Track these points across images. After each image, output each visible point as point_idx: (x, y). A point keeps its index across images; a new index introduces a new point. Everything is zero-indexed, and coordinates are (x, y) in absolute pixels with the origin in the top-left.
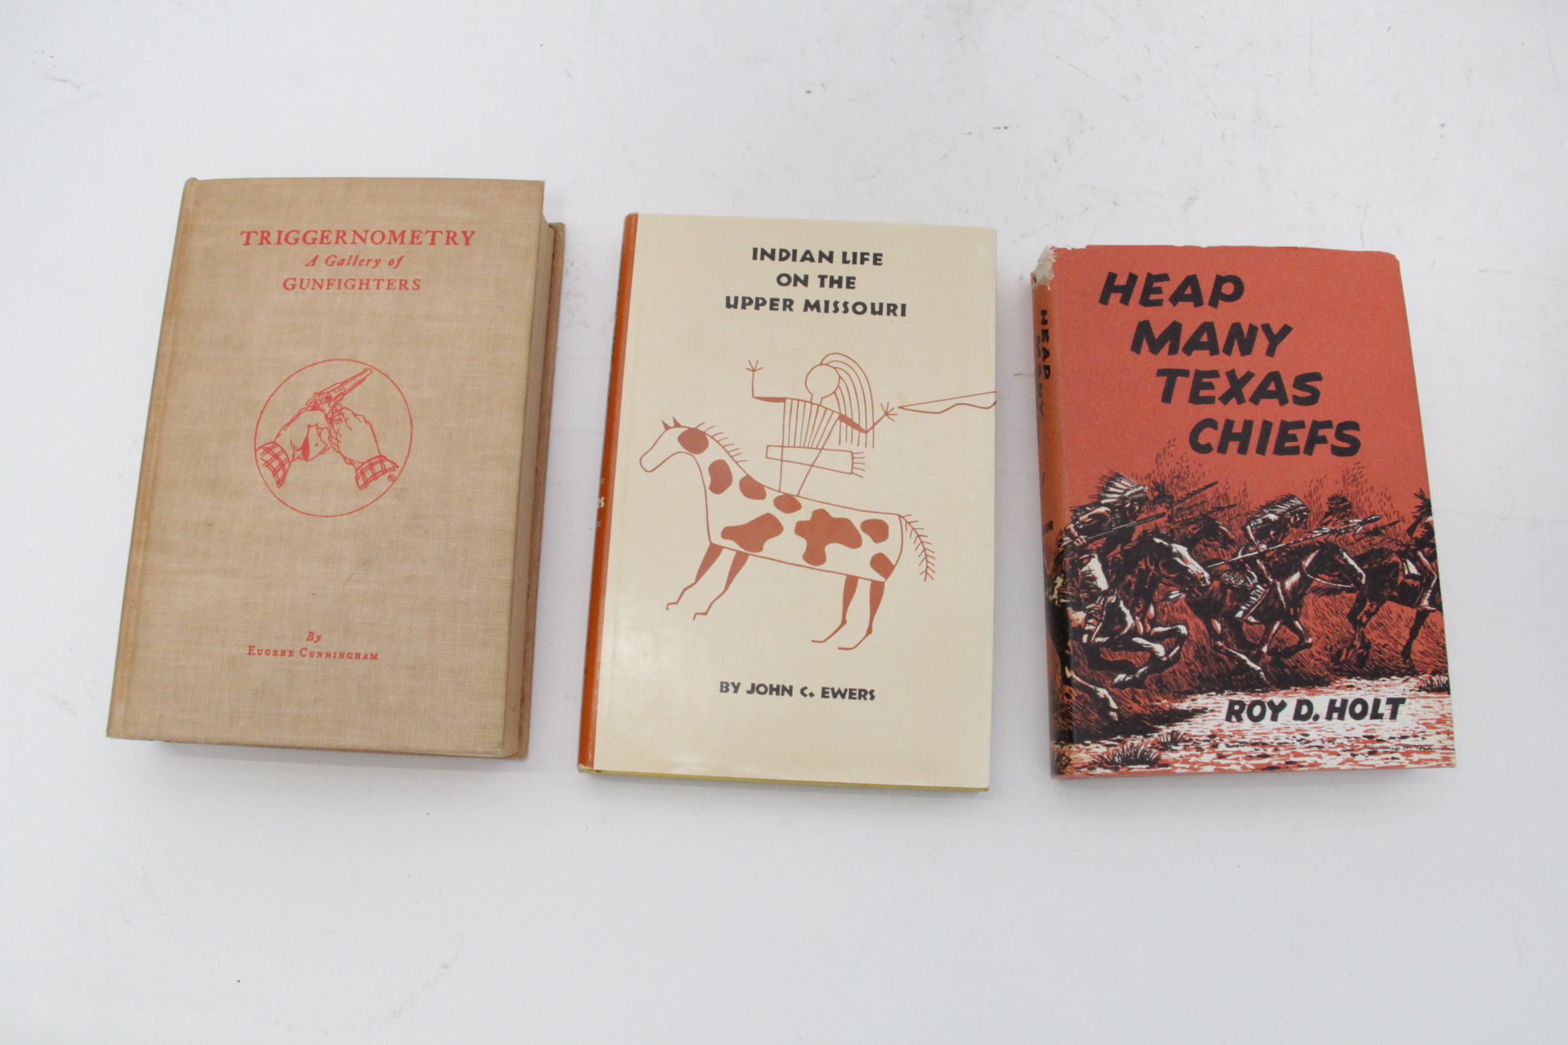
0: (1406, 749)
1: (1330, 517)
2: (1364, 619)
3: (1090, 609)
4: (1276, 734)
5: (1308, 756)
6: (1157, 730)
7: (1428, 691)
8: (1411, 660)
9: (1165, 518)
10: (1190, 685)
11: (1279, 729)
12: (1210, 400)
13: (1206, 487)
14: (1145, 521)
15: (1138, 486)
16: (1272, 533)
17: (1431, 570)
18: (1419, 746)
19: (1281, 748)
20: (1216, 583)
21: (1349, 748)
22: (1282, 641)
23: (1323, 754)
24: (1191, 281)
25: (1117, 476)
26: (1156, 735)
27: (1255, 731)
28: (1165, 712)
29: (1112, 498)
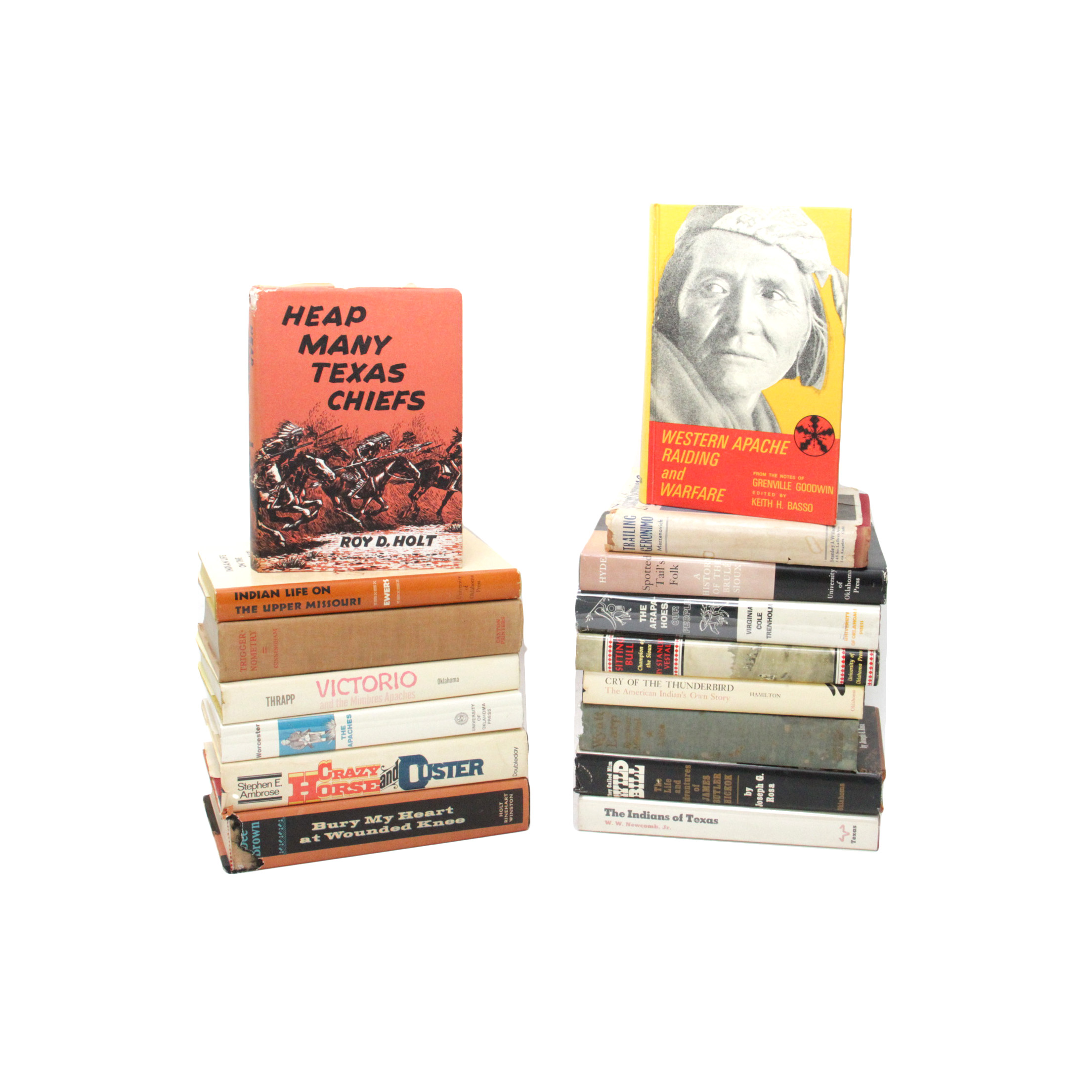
0: (435, 560)
1: (403, 443)
2: (418, 496)
3: (271, 492)
4: (366, 553)
5: (383, 563)
6: (305, 551)
7: (450, 532)
8: (441, 516)
9: (313, 445)
10: (322, 529)
11: (368, 551)
12: (341, 380)
13: (336, 428)
14: (301, 446)
15: (299, 428)
16: (370, 452)
17: (457, 470)
18: (442, 559)
19: (369, 560)
20: (338, 479)
21: (405, 560)
22: (372, 507)
23: (391, 563)
24: (336, 310)
25: (288, 423)
26: (304, 553)
27: (356, 551)
28: (309, 543)
29: (284, 434)
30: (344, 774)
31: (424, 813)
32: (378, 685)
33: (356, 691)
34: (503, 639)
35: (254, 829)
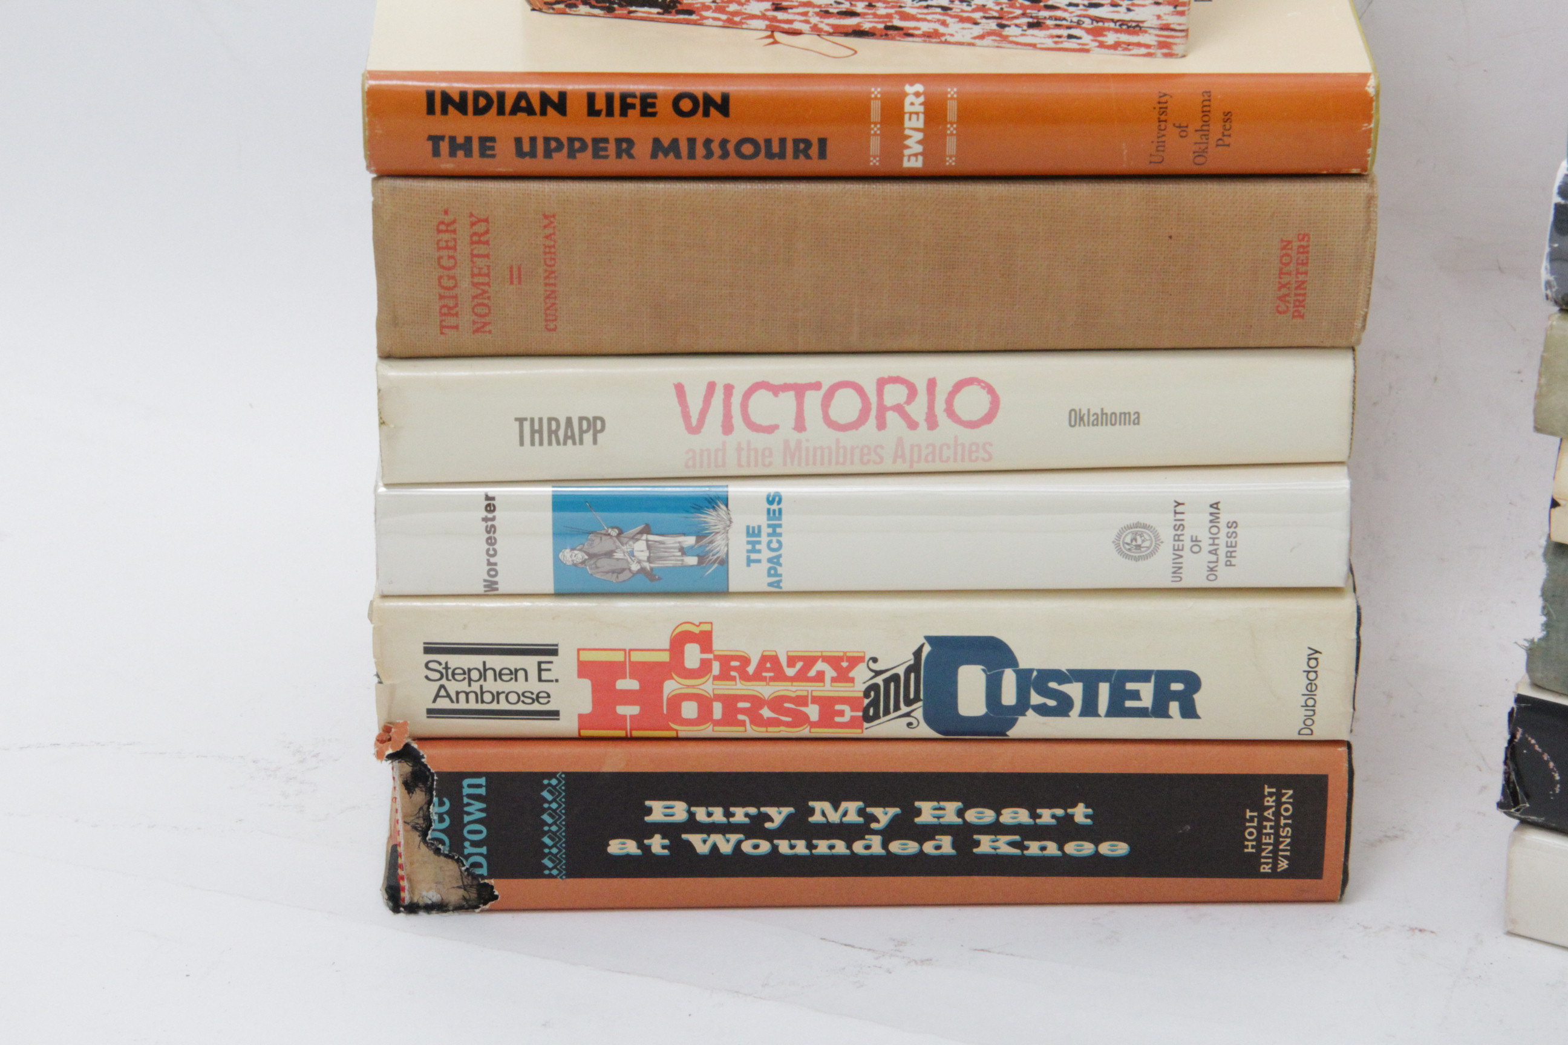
0: (1095, 24)
5: (925, 20)
18: (1118, 21)
21: (996, 14)
23: (949, 20)
30: (751, 669)
31: (999, 814)
32: (873, 412)
33: (800, 425)
34: (1300, 303)
35: (469, 796)
